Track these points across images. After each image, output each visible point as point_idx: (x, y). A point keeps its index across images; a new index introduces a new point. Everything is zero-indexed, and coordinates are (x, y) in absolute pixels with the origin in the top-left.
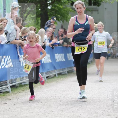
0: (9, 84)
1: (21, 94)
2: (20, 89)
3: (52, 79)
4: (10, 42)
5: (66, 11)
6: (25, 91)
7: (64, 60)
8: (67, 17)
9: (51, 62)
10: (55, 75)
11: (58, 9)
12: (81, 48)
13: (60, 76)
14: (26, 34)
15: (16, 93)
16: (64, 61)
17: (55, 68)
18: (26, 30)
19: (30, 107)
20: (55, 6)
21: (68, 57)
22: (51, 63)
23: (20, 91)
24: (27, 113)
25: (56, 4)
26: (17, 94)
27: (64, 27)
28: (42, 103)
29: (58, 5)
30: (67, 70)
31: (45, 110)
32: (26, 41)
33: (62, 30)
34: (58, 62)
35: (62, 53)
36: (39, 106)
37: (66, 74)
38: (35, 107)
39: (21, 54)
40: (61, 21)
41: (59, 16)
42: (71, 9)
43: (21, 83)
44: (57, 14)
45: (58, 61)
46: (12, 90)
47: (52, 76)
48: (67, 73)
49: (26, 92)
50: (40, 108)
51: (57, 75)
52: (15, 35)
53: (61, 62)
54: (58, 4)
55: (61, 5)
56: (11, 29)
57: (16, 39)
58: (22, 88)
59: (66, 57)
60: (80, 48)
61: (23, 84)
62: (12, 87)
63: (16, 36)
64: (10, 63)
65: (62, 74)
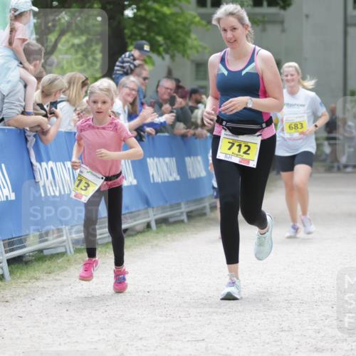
0: (4, 252)
1: (39, 284)
2: (38, 270)
3: (140, 237)
4: (6, 120)
5: (184, 25)
6: (52, 275)
7: (175, 177)
8: (184, 43)
9: (135, 182)
10: (148, 226)
11: (157, 18)
12: (240, 146)
13: (164, 227)
14: (55, 95)
15: (25, 283)
16: (175, 182)
17: (147, 203)
18: (56, 82)
19: (69, 324)
20: (148, 9)
21: (190, 169)
22: (136, 186)
23: (37, 274)
24: (60, 345)
25: (150, 3)
26: (29, 284)
27: (176, 74)
28: (106, 311)
29: (156, 6)
30: (184, 208)
31: (115, 335)
32: (57, 117)
33: (168, 84)
34: (158, 183)
35: (171, 156)
36: (98, 321)
37: (182, 221)
38: (85, 325)
39: (40, 160)
40: (167, 57)
41: (160, 39)
42: (197, 19)
43: (41, 251)
44: (152, 35)
45: (158, 180)
46: (11, 272)
47: (138, 228)
48: (184, 217)
49: (57, 277)
50: (102, 329)
51: (153, 225)
52: (22, 100)
53: (167, 184)
55: (167, 5)
56: (9, 82)
57: (23, 113)
58: (45, 265)
59: (182, 169)
60: (236, 144)
61: (46, 252)
62: (11, 262)
63: (23, 104)
64: (4, 188)
65: (171, 220)
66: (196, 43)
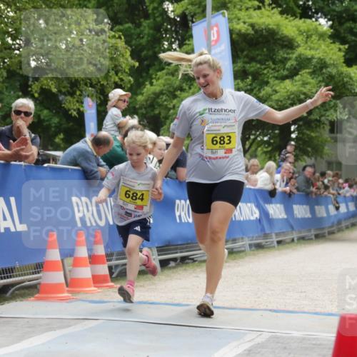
3: (287, 245)
5: (322, 142)
7: (309, 215)
8: (322, 152)
9: (285, 217)
10: (293, 240)
13: (302, 241)
16: (309, 218)
17: (292, 228)
20: (303, 134)
21: (317, 212)
22: (286, 219)
25: (305, 131)
29: (308, 132)
30: (313, 232)
34: (299, 219)
35: (307, 204)
37: (311, 239)
40: (313, 159)
41: (309, 149)
42: (329, 139)
45: (299, 216)
47: (288, 241)
48: (313, 237)
51: (295, 239)
53: (304, 220)
54: (307, 130)
55: (313, 132)
59: (313, 211)
61: (235, 250)
65: (307, 238)
66: (328, 152)
